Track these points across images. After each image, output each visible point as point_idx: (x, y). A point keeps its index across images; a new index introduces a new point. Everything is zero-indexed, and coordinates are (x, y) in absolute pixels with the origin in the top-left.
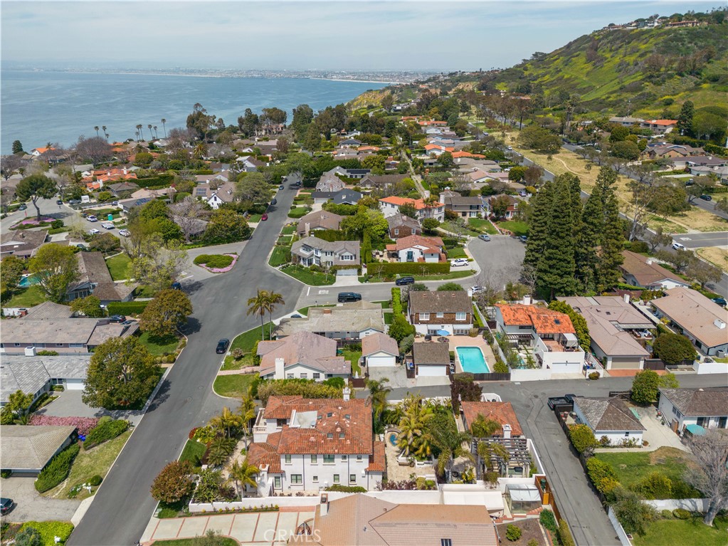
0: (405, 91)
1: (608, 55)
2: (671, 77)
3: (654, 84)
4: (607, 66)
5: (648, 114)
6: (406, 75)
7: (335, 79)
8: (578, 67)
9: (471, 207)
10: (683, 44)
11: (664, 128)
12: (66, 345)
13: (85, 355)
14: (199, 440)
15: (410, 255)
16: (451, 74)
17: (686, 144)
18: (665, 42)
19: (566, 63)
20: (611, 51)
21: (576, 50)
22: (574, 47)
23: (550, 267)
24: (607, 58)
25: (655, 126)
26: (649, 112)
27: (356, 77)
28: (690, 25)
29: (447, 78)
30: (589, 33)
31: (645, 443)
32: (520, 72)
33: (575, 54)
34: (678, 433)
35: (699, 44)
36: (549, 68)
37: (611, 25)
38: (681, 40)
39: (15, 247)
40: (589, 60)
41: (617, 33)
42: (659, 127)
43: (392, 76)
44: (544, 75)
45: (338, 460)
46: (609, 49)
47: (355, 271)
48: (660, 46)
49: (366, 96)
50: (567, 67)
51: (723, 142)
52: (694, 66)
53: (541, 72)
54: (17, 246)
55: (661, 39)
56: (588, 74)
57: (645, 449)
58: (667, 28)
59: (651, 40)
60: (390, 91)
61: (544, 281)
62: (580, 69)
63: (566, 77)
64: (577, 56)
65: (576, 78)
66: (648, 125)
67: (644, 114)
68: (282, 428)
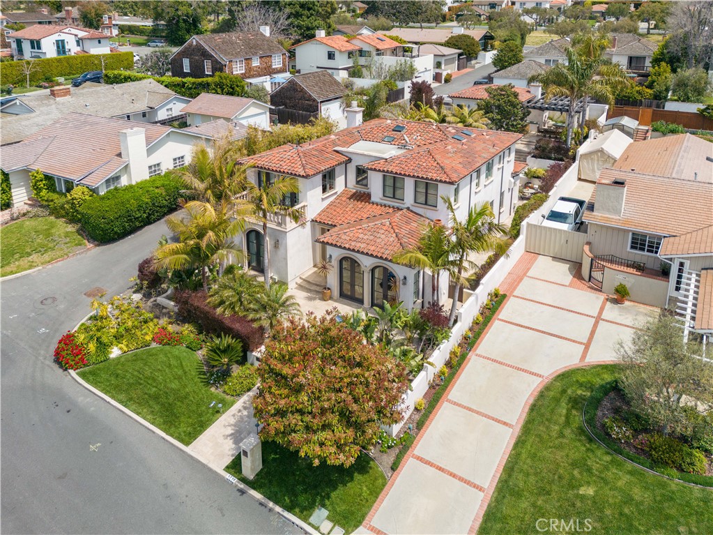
14: (115, 352)
15: (61, 47)
45: (495, 168)
68: (331, 195)
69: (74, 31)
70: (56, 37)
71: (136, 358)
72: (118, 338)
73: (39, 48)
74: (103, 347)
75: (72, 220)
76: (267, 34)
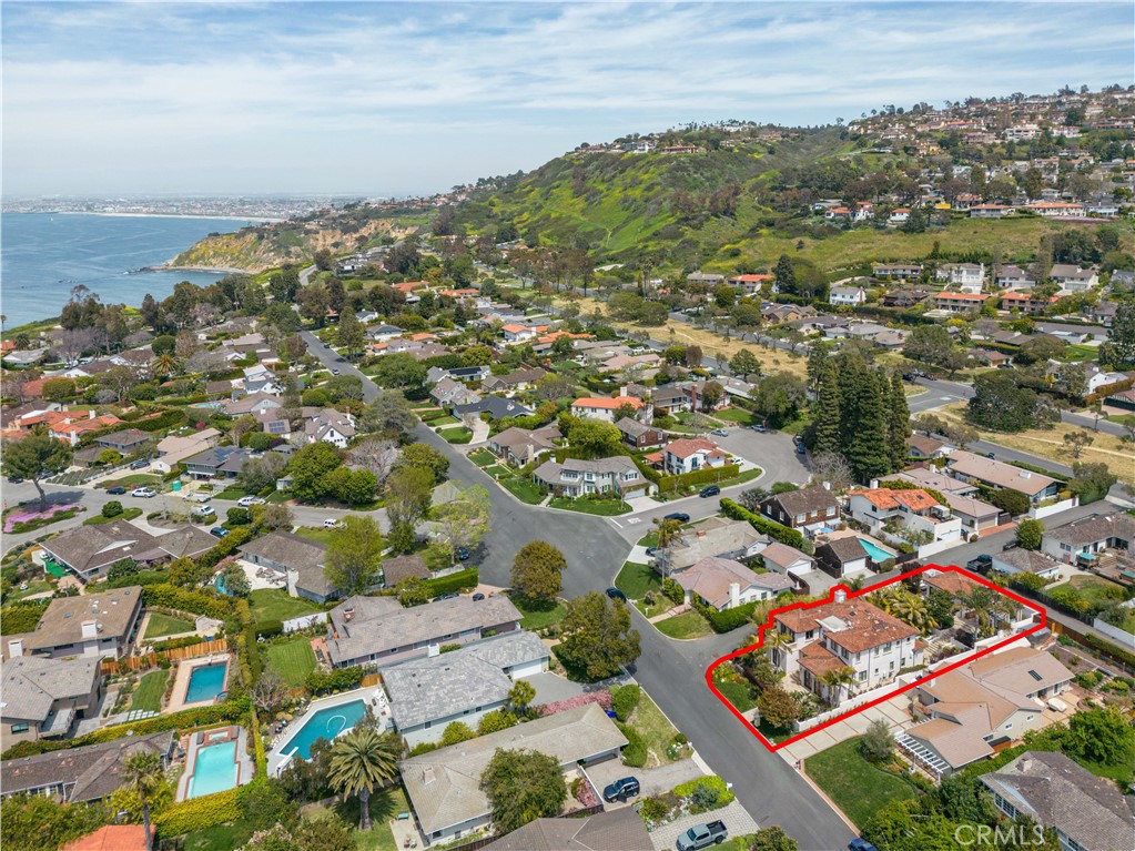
0: (282, 234)
1: (602, 187)
2: (708, 219)
3: (693, 228)
4: (608, 202)
5: (719, 268)
6: (244, 205)
7: (111, 212)
8: (565, 202)
9: (674, 400)
10: (689, 175)
11: (752, 285)
12: (456, 635)
13: (479, 642)
14: (723, 680)
15: (694, 462)
16: (348, 207)
17: (792, 302)
18: (669, 171)
19: (546, 196)
20: (603, 181)
21: (554, 178)
22: (550, 175)
23: (869, 448)
24: (602, 192)
25: (743, 283)
26: (720, 265)
27: (152, 209)
28: (689, 151)
29: (343, 212)
30: (561, 155)
31: (1061, 577)
32: (486, 208)
33: (555, 184)
34: (1071, 564)
35: (706, 175)
36: (524, 202)
37: (585, 145)
38: (684, 169)
39: (125, 549)
40: (577, 194)
41: (602, 158)
42: (747, 284)
43: (220, 208)
44: (521, 213)
45: (894, 647)
46: (600, 179)
47: (642, 491)
48: (665, 176)
49: (211, 244)
50: (548, 202)
51: (826, 298)
52: (728, 205)
53: (515, 208)
54: (128, 548)
55: (664, 167)
56: (583, 212)
57: (1062, 582)
58: (663, 153)
59: (652, 169)
60: (256, 235)
61: (865, 464)
62: (567, 205)
63: (553, 216)
64: (558, 187)
65: (570, 218)
66: (734, 282)
67: (714, 269)
68: (811, 641)
69: (704, 451)
70: (693, 456)
71: (729, 684)
72: (724, 676)
73: (682, 462)
74: (720, 678)
75: (707, 618)
76: (828, 488)
